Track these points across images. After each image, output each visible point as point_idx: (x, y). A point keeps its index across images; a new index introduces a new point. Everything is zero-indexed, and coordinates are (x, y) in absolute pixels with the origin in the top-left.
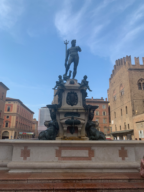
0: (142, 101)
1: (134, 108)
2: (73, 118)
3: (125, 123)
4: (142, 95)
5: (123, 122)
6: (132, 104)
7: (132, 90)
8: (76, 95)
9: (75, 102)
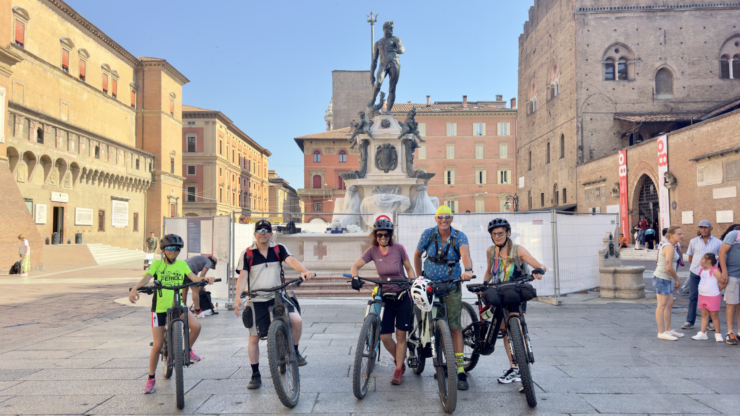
0: (612, 119)
1: (582, 141)
3: (555, 186)
4: (612, 98)
5: (550, 182)
7: (582, 83)
8: (393, 150)
9: (392, 165)
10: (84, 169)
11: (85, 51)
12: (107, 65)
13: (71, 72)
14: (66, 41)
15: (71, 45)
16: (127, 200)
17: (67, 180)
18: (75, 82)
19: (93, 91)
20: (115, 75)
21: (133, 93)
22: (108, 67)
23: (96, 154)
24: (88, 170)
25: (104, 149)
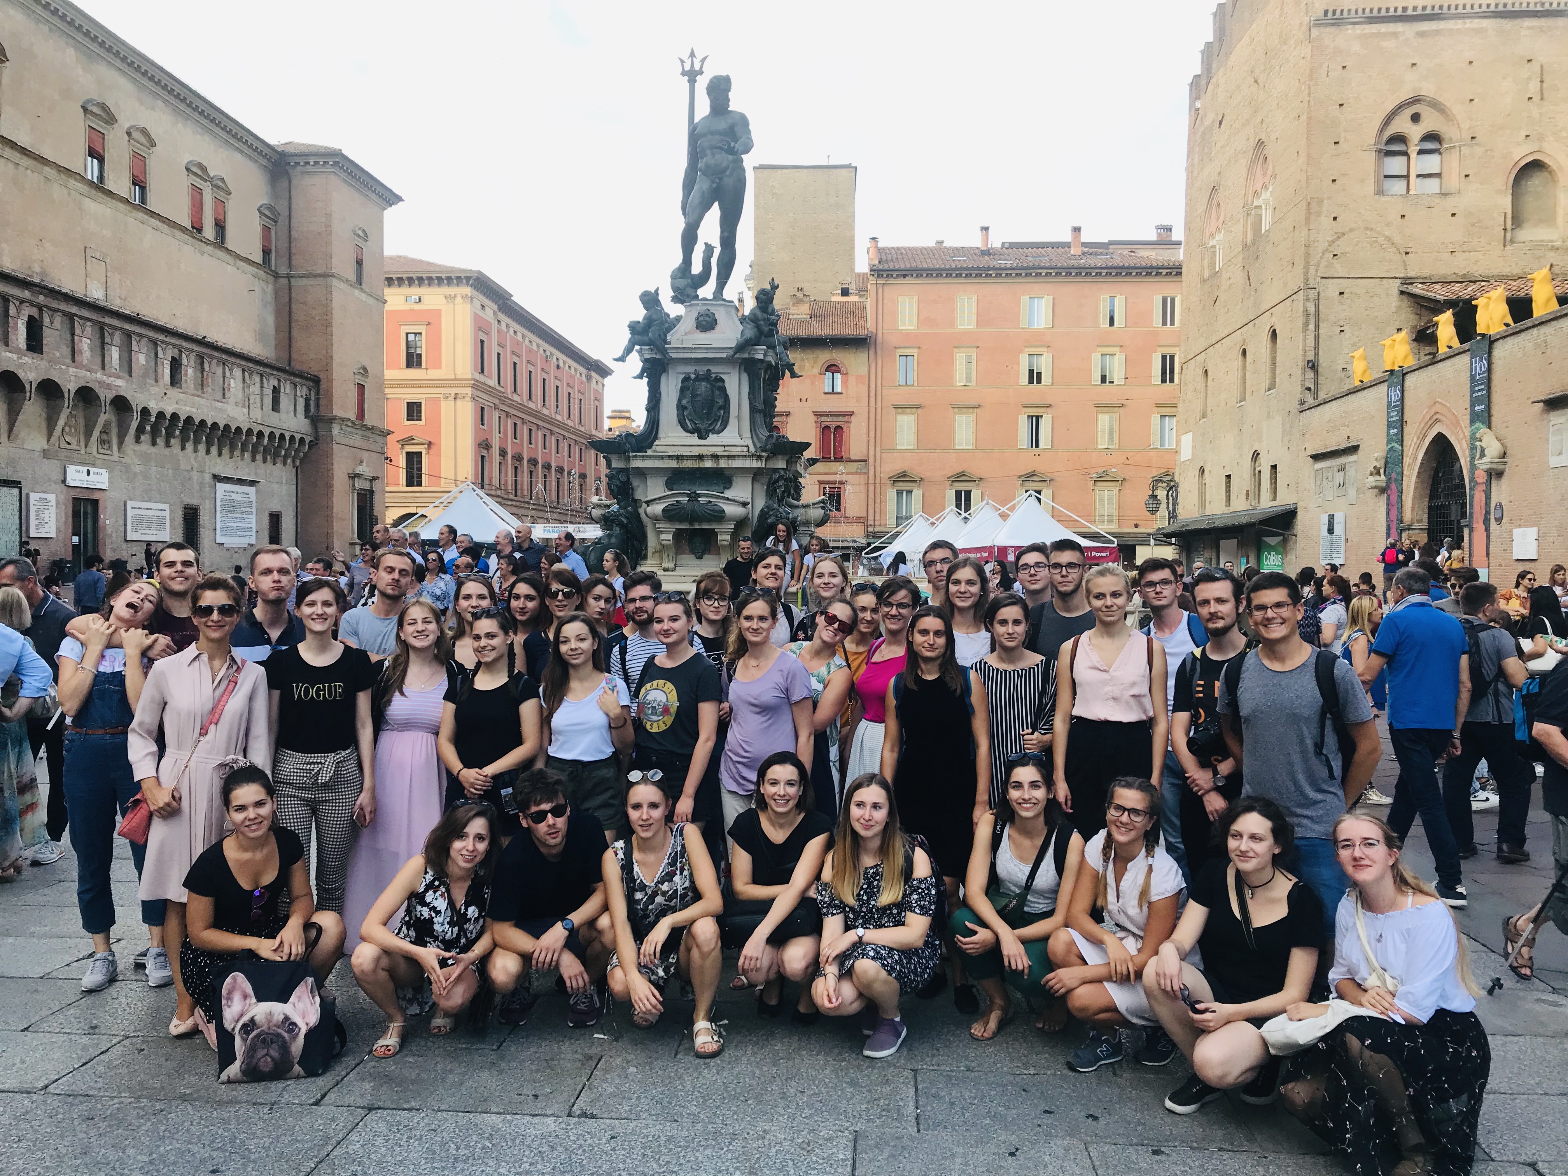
1: (1316, 348)
2: (693, 497)
3: (1256, 457)
4: (1397, 240)
5: (1246, 447)
6: (1307, 315)
7: (1321, 201)
8: (718, 385)
9: (717, 421)
10: (145, 411)
11: (144, 132)
12: (201, 166)
13: (110, 184)
14: (95, 110)
15: (110, 119)
16: (252, 483)
17: (105, 437)
18: (121, 206)
19: (166, 229)
20: (220, 186)
21: (266, 230)
22: (204, 169)
23: (172, 376)
24: (154, 414)
25: (192, 363)
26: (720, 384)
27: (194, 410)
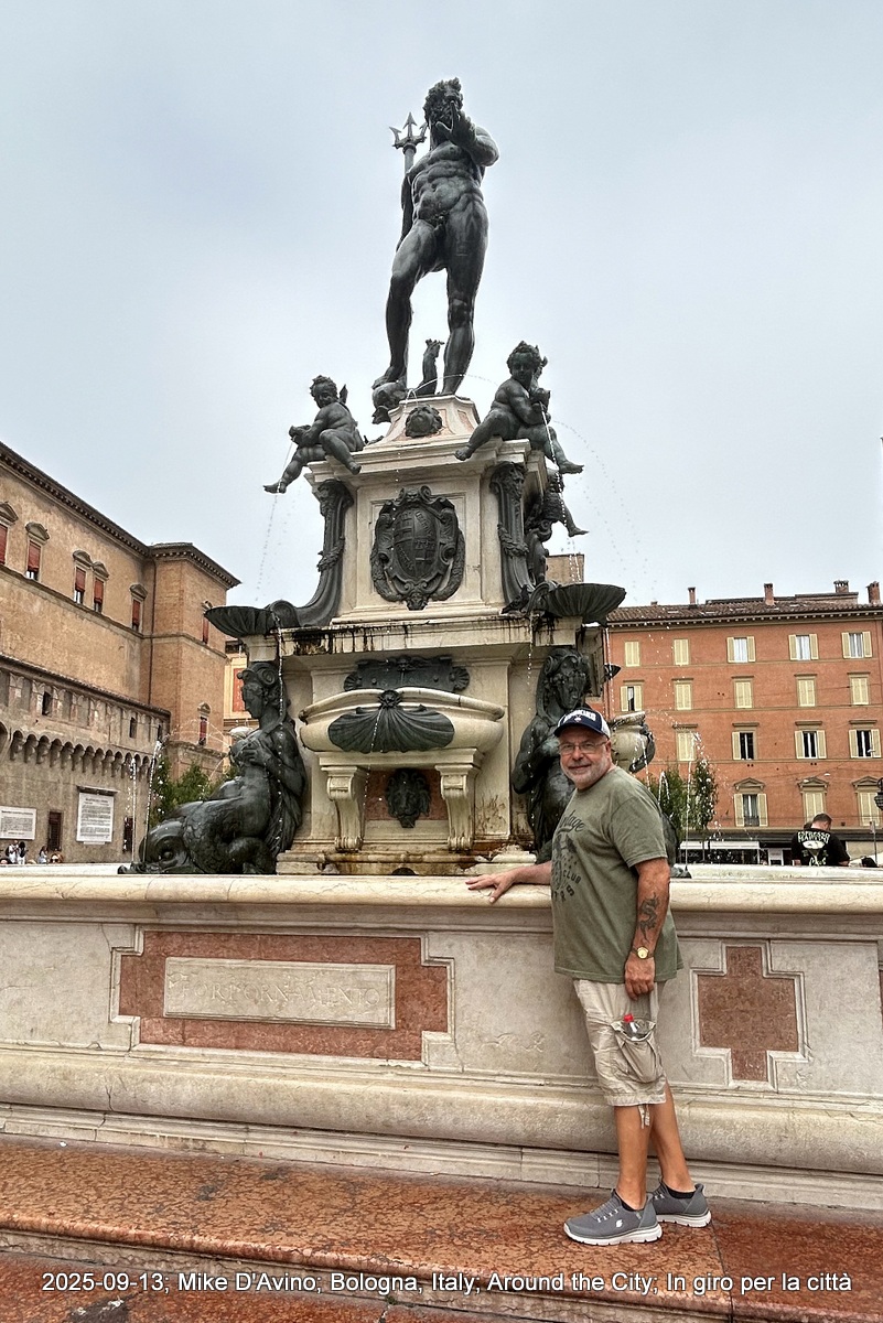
2: (390, 701)
8: (444, 513)
9: (443, 577)
10: (18, 735)
11: (40, 528)
12: (83, 554)
13: (9, 564)
14: (3, 510)
15: (12, 517)
16: (110, 794)
18: (17, 581)
19: (53, 599)
20: (101, 573)
21: (136, 603)
22: (88, 557)
23: (45, 707)
24: (26, 736)
25: (62, 698)
26: (448, 511)
27: (61, 734)
